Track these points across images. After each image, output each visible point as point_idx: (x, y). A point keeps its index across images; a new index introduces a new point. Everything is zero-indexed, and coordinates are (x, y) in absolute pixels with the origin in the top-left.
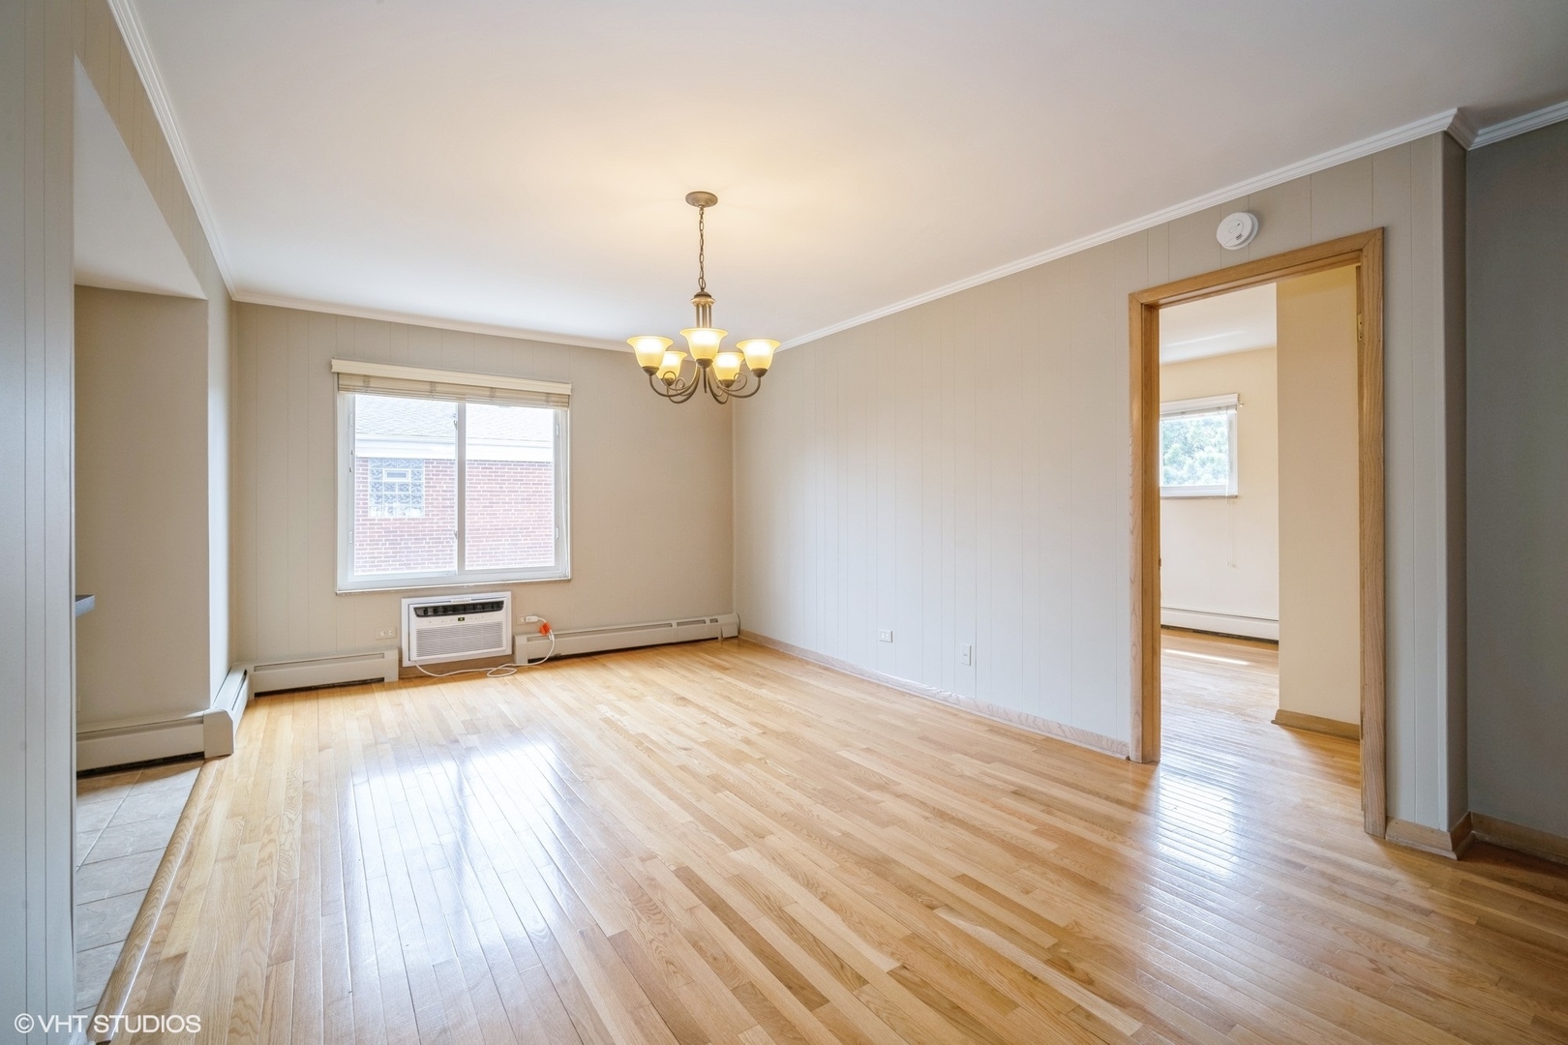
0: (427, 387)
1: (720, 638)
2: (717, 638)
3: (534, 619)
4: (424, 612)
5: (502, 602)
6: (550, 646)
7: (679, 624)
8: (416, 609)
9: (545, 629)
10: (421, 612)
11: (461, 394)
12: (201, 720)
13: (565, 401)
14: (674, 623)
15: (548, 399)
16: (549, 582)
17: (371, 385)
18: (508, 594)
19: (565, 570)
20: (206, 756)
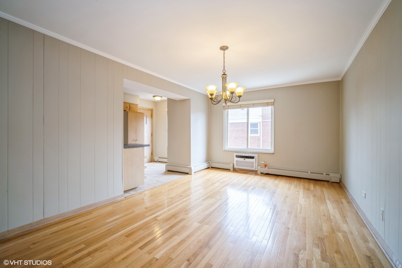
0: (239, 106)
1: (330, 181)
2: (329, 181)
3: (263, 162)
4: (238, 156)
5: (254, 157)
6: (266, 170)
7: (311, 173)
8: (236, 156)
9: (266, 166)
10: (237, 157)
11: (248, 106)
12: (188, 168)
13: (273, 104)
14: (309, 172)
15: (268, 104)
16: (267, 153)
17: (229, 107)
18: (257, 155)
19: (272, 151)
20: (189, 174)
